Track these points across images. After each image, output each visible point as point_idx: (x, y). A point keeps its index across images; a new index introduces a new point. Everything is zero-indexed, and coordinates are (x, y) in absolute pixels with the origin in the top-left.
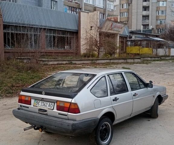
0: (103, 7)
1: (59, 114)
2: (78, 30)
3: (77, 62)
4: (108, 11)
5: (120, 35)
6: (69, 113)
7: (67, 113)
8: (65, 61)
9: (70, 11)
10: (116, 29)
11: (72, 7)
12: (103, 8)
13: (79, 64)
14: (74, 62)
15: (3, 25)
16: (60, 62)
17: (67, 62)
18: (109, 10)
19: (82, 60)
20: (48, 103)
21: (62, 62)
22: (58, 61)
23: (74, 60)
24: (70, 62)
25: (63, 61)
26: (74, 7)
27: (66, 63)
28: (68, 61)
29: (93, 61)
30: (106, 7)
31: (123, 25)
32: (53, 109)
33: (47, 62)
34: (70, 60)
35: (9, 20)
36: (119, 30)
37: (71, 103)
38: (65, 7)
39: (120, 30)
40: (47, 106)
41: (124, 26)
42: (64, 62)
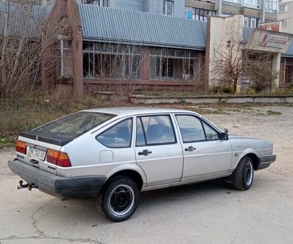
0: (258, 7)
1: (49, 167)
2: (205, 48)
3: (194, 101)
4: (266, 13)
5: (282, 54)
6: (58, 166)
7: (55, 165)
8: (173, 98)
9: (197, 16)
10: (273, 45)
11: (200, 9)
12: (256, 8)
13: (196, 104)
14: (187, 101)
15: (83, 41)
16: (165, 101)
17: (176, 101)
18: (268, 11)
19: (202, 98)
20: (41, 152)
21: (168, 101)
22: (161, 100)
23: (188, 98)
24: (181, 101)
25: (170, 98)
26: (204, 10)
27: (174, 103)
28: (178, 98)
29: (222, 100)
30: (262, 7)
31: (287, 38)
32: (44, 160)
33: (142, 100)
34: (182, 98)
35: (92, 34)
36: (279, 47)
37: (59, 152)
38: (187, 9)
39: (281, 46)
40: (40, 156)
41: (289, 40)
42: (172, 101)
